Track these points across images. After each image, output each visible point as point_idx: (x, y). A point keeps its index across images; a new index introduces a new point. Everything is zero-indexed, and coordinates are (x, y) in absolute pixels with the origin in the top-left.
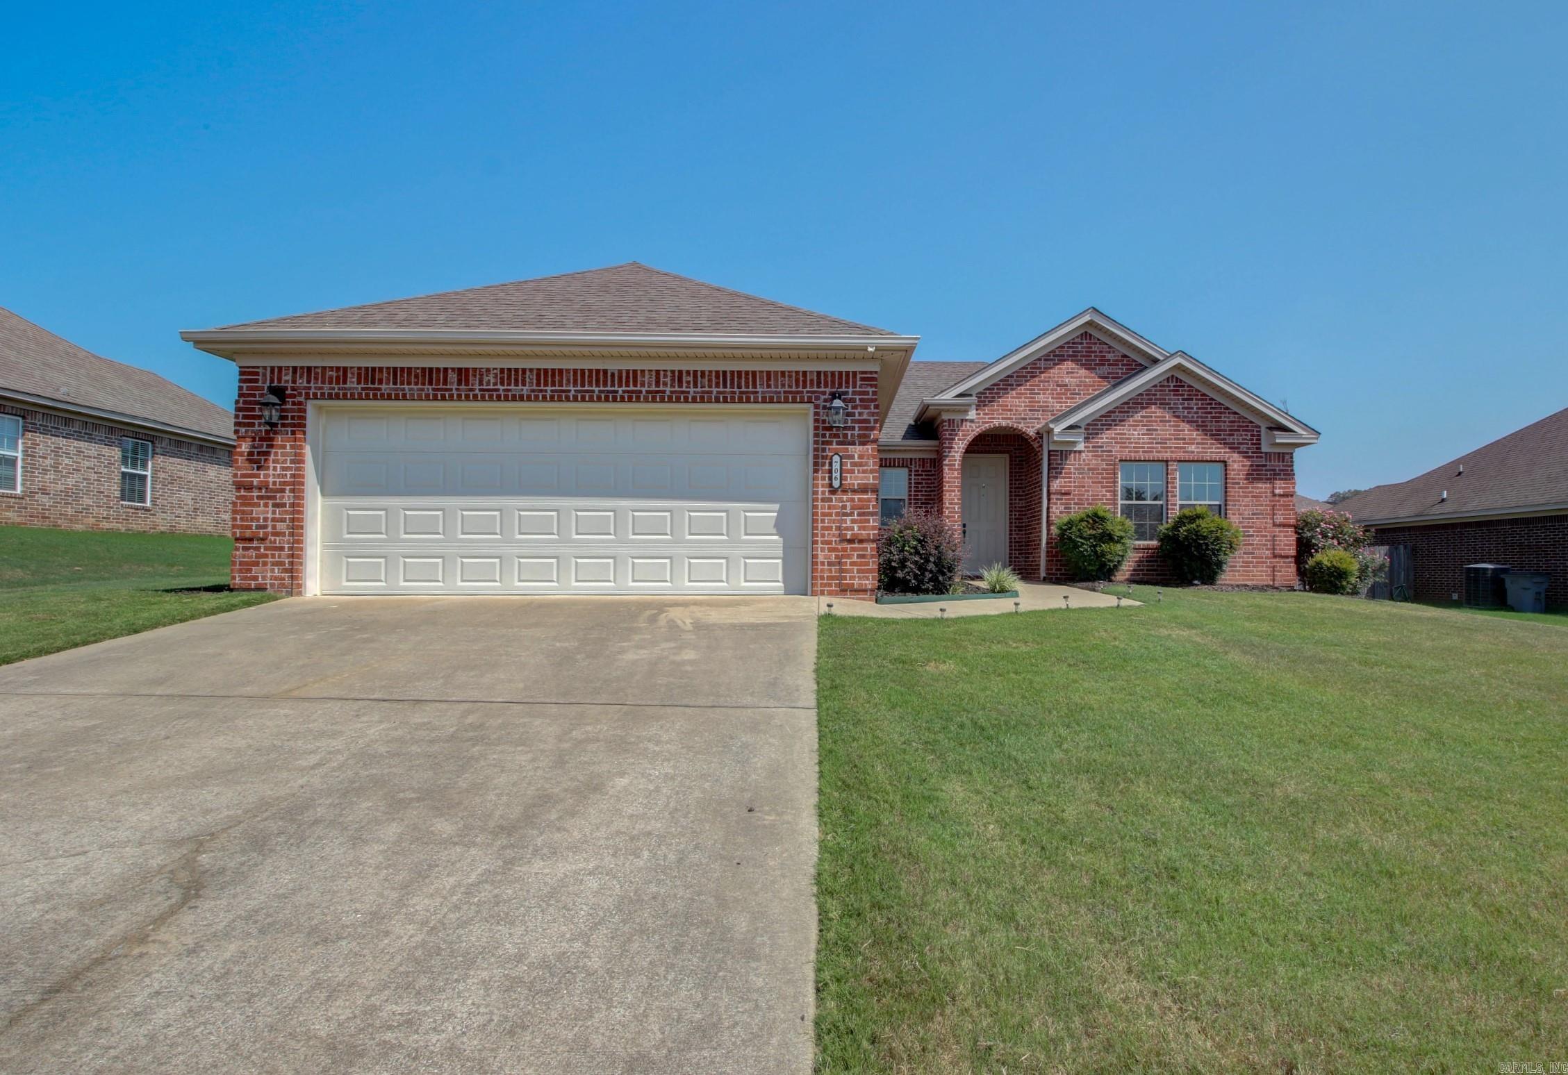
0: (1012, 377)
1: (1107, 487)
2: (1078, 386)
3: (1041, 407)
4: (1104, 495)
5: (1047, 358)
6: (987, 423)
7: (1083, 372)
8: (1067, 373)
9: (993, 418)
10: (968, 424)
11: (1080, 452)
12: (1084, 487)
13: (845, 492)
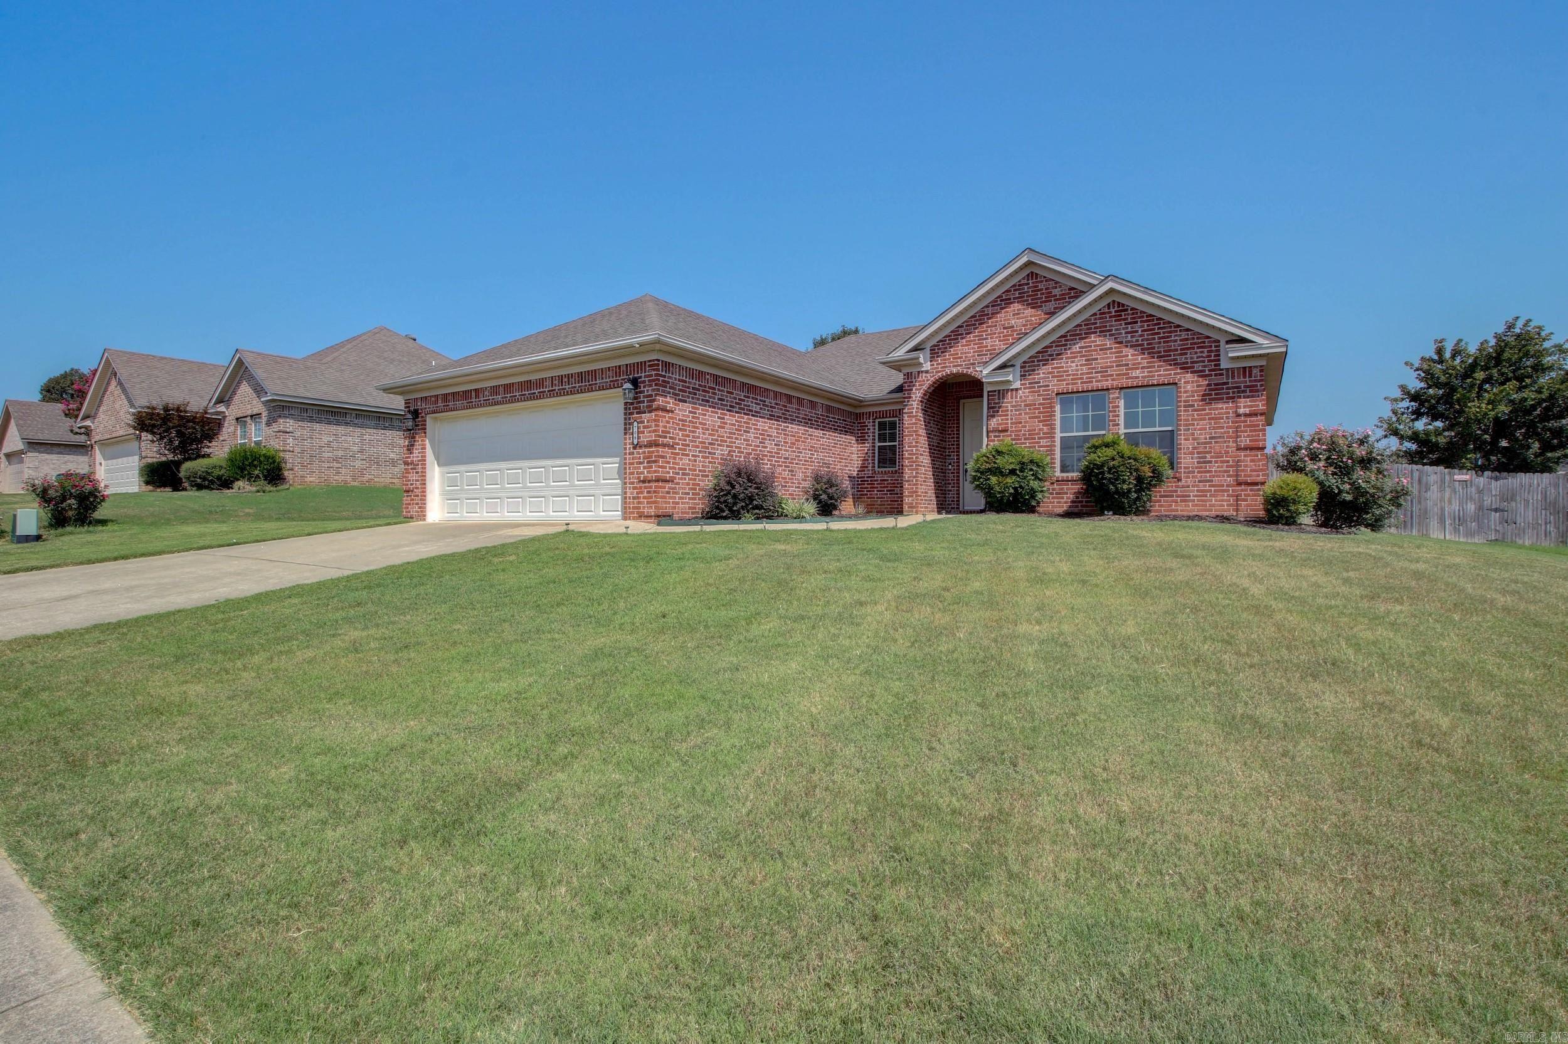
0: (962, 327)
1: (1044, 421)
2: (1024, 325)
3: (989, 350)
4: (1040, 430)
5: (994, 304)
6: (939, 372)
7: (1029, 311)
8: (1014, 315)
9: (946, 367)
10: (924, 375)
11: (1017, 390)
12: (1021, 423)
13: (641, 447)
